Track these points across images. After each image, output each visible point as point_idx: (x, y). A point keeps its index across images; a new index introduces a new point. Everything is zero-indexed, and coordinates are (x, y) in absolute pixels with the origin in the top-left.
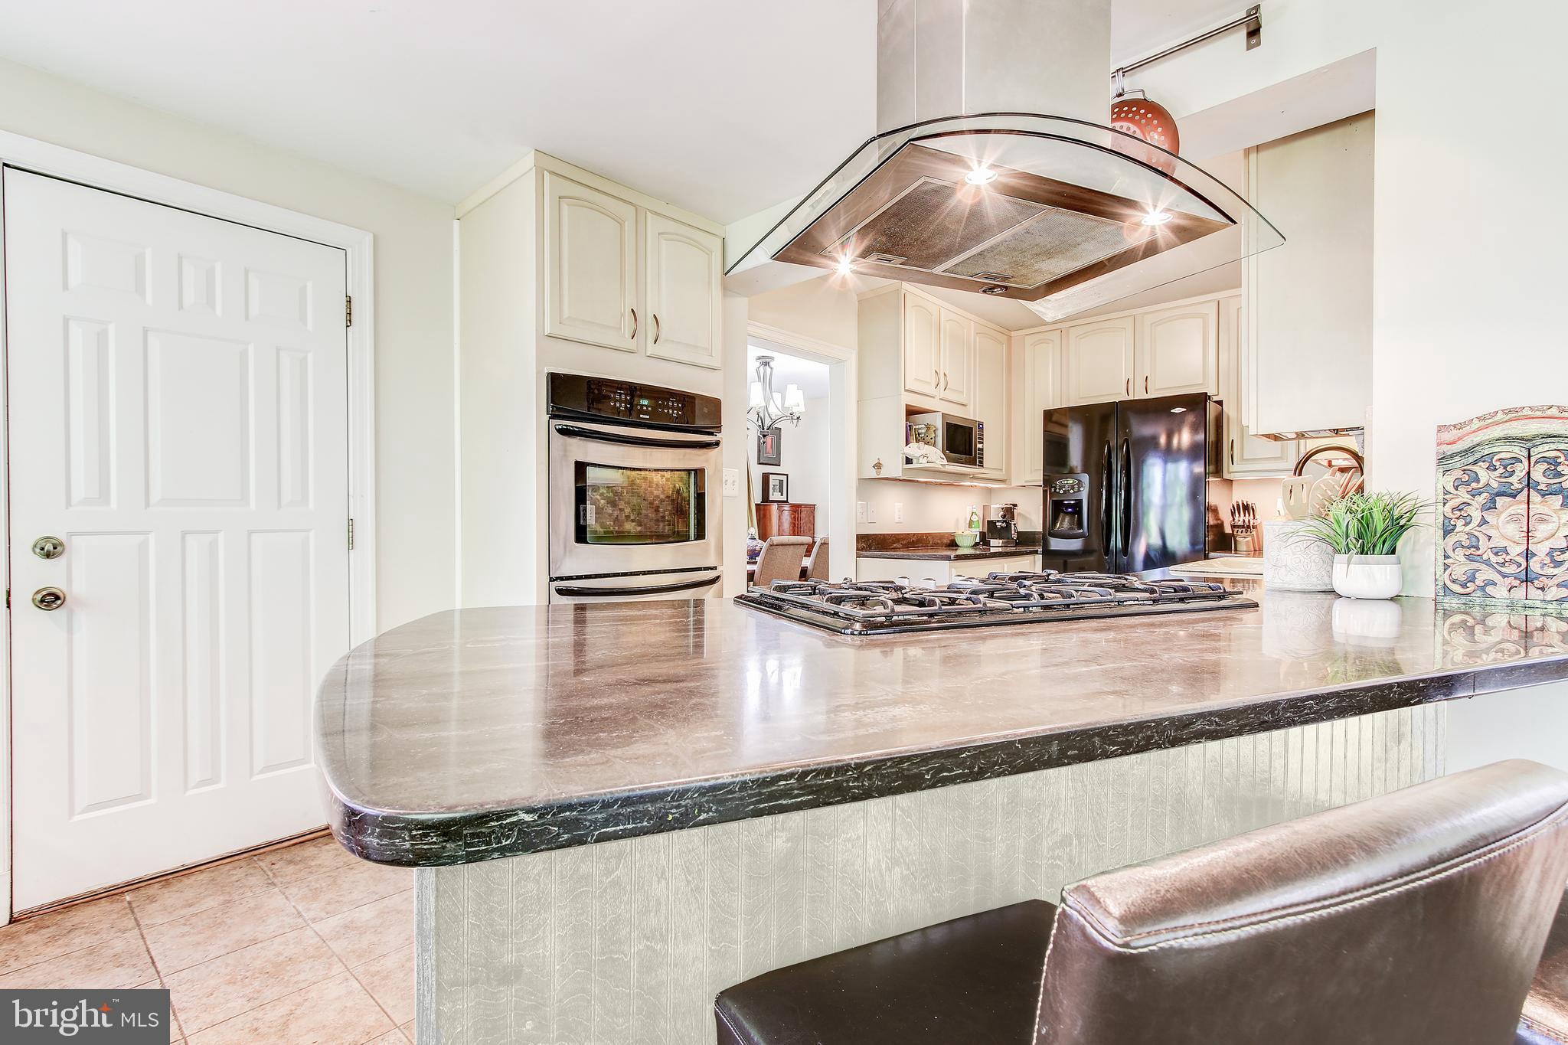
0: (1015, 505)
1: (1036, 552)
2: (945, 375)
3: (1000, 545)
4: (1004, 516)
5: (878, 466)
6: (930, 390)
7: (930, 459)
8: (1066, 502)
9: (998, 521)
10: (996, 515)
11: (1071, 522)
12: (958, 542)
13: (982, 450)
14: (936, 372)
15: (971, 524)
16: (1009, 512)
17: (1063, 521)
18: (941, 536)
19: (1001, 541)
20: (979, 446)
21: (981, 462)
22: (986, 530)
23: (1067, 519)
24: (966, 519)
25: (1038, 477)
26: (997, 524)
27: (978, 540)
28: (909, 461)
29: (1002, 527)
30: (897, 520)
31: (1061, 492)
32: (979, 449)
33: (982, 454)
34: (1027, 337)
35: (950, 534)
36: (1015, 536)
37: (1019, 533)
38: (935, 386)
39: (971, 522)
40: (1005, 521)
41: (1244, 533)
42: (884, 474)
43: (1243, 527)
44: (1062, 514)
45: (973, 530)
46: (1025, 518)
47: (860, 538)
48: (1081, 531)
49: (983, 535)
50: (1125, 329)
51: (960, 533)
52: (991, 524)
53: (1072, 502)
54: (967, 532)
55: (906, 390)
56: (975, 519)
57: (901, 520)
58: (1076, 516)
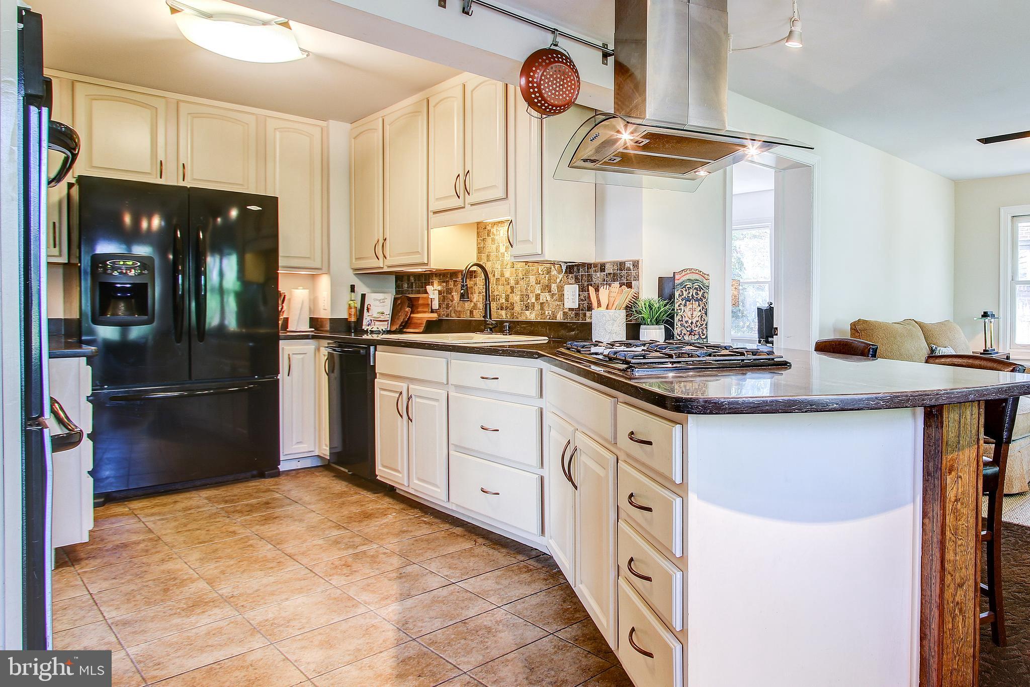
8: (119, 285)
44: (113, 299)
48: (145, 317)
53: (129, 286)
58: (133, 300)
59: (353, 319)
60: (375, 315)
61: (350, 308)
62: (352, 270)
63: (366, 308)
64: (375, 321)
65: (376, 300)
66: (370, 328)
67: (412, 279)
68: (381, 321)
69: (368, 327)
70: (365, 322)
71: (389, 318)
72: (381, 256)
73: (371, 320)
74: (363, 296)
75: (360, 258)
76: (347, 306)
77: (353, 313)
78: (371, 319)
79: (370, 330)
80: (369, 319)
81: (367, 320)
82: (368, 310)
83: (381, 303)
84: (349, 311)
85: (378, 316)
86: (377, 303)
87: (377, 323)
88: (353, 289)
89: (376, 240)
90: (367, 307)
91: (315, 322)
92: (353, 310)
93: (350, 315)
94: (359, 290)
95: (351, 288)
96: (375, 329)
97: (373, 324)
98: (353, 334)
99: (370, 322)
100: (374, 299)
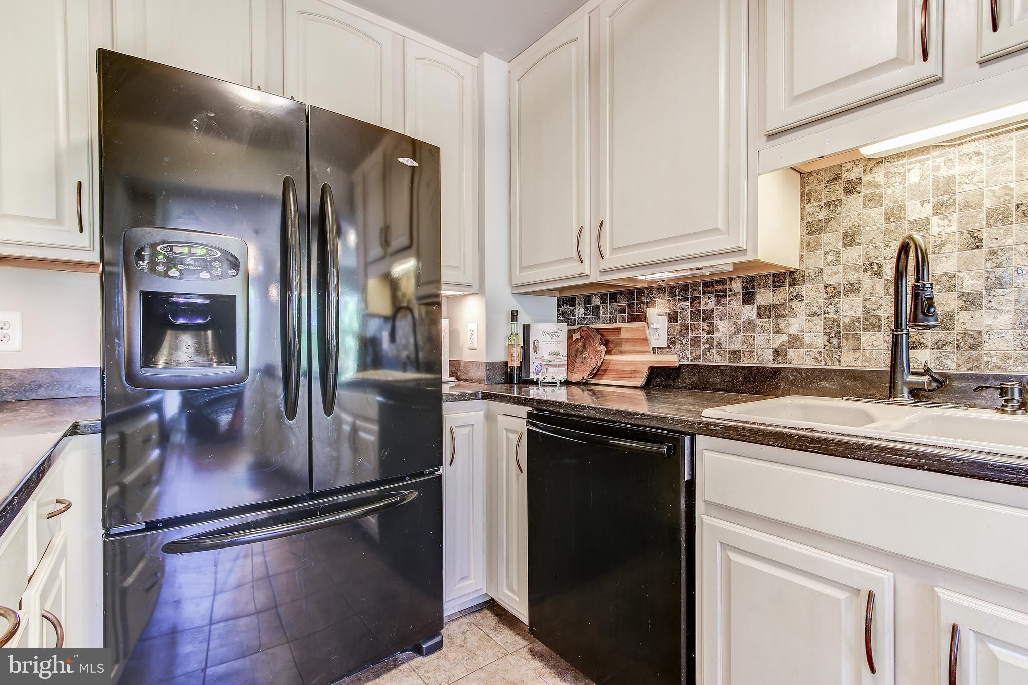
8: (181, 300)
11: (200, 350)
17: (174, 348)
23: (186, 343)
44: (169, 332)
48: (228, 370)
58: (210, 333)
59: (515, 363)
60: (546, 357)
61: (511, 345)
62: (510, 288)
63: (531, 346)
64: (547, 367)
65: (545, 333)
66: (540, 378)
67: (596, 301)
68: (555, 366)
69: (536, 377)
70: (532, 368)
71: (564, 361)
73: (541, 365)
74: (526, 328)
77: (514, 355)
78: (542, 363)
80: (537, 362)
81: (536, 364)
82: (535, 349)
83: (552, 338)
84: (509, 351)
85: (551, 358)
86: (548, 338)
87: (550, 370)
90: (534, 345)
92: (515, 349)
93: (510, 356)
94: (523, 319)
95: (513, 315)
96: (549, 380)
97: (545, 371)
98: (515, 386)
99: (539, 367)
100: (543, 333)
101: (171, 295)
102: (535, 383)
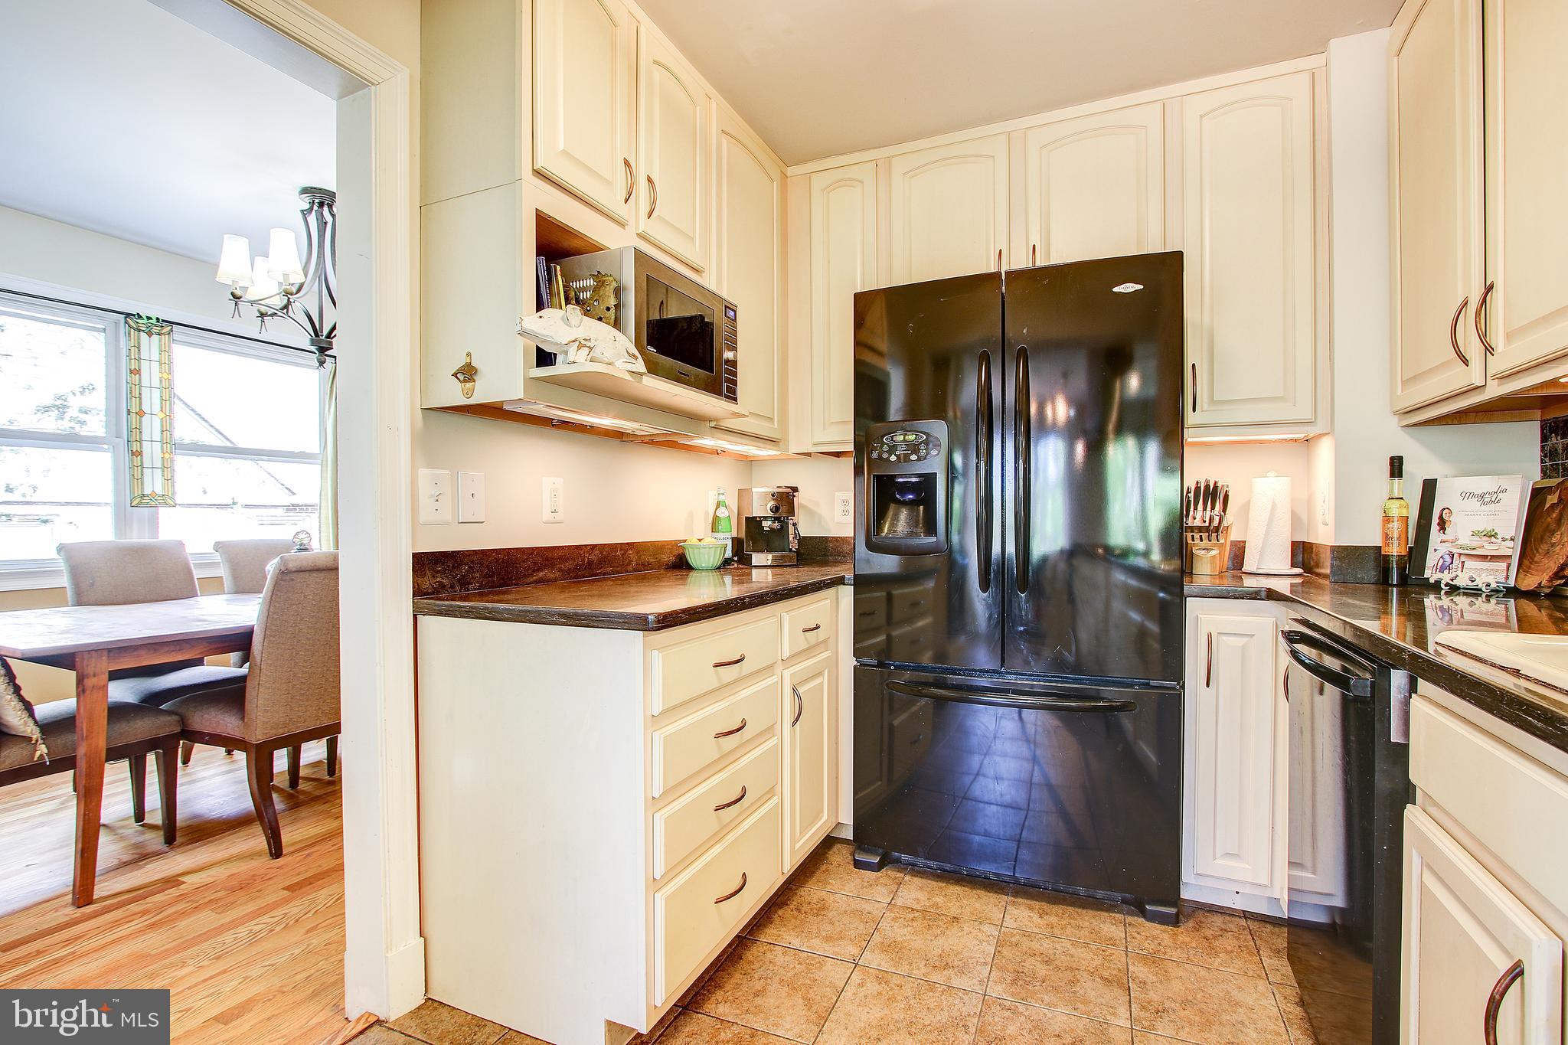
0: (795, 489)
1: (841, 581)
2: (650, 180)
3: (769, 563)
4: (776, 509)
5: (467, 373)
6: (611, 200)
7: (596, 353)
8: (901, 480)
9: (765, 518)
10: (761, 508)
11: (913, 522)
12: (693, 560)
13: (733, 363)
14: (627, 163)
15: (715, 525)
16: (785, 501)
17: (896, 518)
18: (657, 547)
19: (770, 556)
20: (729, 355)
21: (734, 392)
22: (743, 535)
23: (904, 514)
24: (707, 513)
25: (844, 437)
26: (764, 523)
27: (729, 554)
28: (544, 358)
29: (772, 530)
30: (547, 515)
31: (893, 458)
32: (727, 361)
33: (735, 374)
34: (813, 175)
35: (675, 544)
36: (794, 546)
37: (803, 541)
38: (624, 195)
39: (716, 520)
40: (777, 519)
41: (1205, 541)
42: (483, 392)
43: (1207, 529)
44: (892, 506)
45: (720, 535)
46: (810, 512)
47: (423, 562)
48: (933, 539)
49: (737, 543)
50: (993, 157)
51: (694, 541)
52: (753, 524)
53: (914, 480)
54: (709, 540)
55: (538, 173)
56: (722, 513)
57: (559, 516)
58: (922, 507)
59: (1395, 550)
60: (1465, 539)
61: (1387, 519)
62: (1396, 418)
63: (1435, 520)
64: (1463, 558)
65: (1468, 495)
66: (1446, 577)
68: (1484, 558)
69: (1439, 575)
70: (1432, 559)
71: (1512, 549)
72: (1473, 348)
73: (1452, 556)
74: (1429, 488)
75: (1414, 379)
76: (1380, 515)
77: (1396, 535)
78: (1454, 551)
79: (1447, 585)
80: (1443, 549)
81: (1439, 553)
82: (1442, 525)
84: (1384, 526)
85: (1476, 541)
86: (1474, 504)
87: (1470, 564)
88: (1396, 467)
89: (1460, 301)
90: (1441, 517)
91: (1303, 554)
92: (1395, 527)
93: (1387, 537)
94: (1416, 471)
95: (1392, 464)
96: (1462, 581)
97: (1460, 566)
98: (1395, 589)
99: (1448, 559)
100: (1463, 495)
101: (895, 476)
102: (1436, 587)
